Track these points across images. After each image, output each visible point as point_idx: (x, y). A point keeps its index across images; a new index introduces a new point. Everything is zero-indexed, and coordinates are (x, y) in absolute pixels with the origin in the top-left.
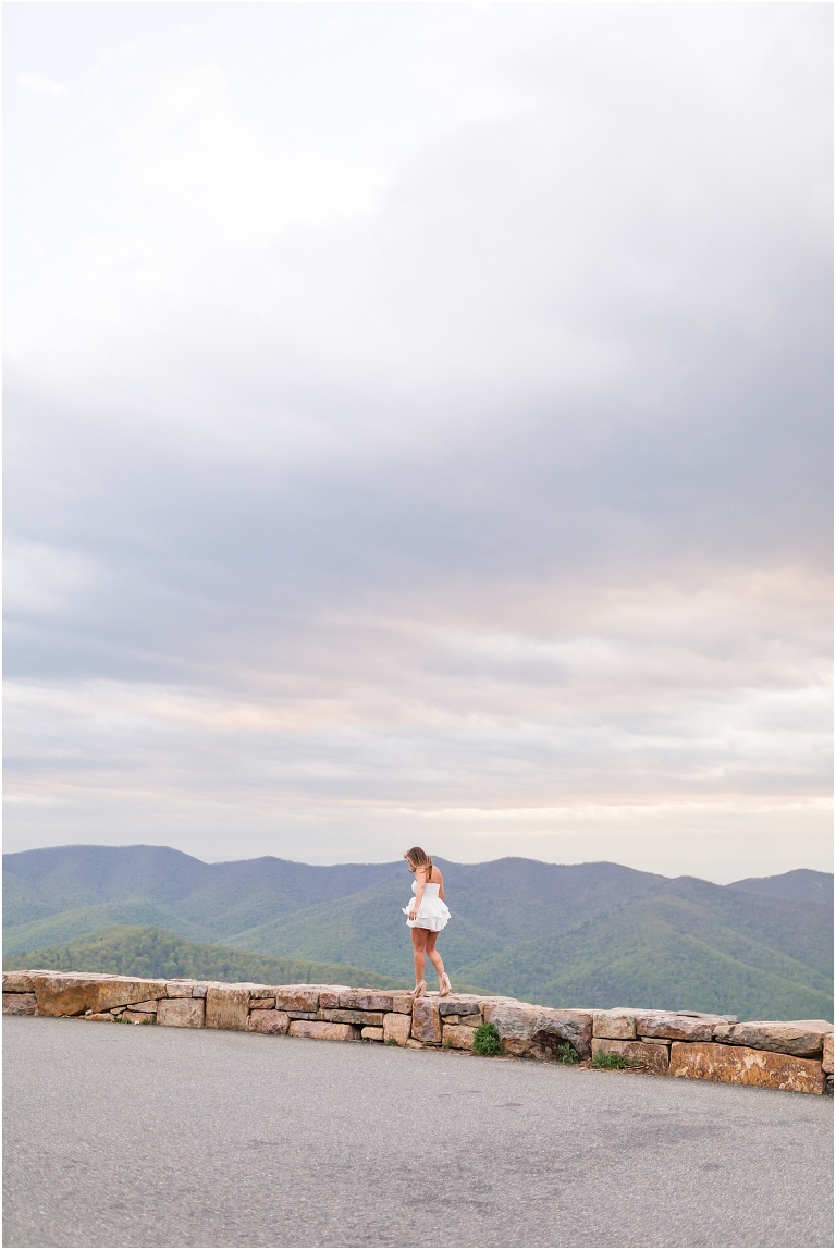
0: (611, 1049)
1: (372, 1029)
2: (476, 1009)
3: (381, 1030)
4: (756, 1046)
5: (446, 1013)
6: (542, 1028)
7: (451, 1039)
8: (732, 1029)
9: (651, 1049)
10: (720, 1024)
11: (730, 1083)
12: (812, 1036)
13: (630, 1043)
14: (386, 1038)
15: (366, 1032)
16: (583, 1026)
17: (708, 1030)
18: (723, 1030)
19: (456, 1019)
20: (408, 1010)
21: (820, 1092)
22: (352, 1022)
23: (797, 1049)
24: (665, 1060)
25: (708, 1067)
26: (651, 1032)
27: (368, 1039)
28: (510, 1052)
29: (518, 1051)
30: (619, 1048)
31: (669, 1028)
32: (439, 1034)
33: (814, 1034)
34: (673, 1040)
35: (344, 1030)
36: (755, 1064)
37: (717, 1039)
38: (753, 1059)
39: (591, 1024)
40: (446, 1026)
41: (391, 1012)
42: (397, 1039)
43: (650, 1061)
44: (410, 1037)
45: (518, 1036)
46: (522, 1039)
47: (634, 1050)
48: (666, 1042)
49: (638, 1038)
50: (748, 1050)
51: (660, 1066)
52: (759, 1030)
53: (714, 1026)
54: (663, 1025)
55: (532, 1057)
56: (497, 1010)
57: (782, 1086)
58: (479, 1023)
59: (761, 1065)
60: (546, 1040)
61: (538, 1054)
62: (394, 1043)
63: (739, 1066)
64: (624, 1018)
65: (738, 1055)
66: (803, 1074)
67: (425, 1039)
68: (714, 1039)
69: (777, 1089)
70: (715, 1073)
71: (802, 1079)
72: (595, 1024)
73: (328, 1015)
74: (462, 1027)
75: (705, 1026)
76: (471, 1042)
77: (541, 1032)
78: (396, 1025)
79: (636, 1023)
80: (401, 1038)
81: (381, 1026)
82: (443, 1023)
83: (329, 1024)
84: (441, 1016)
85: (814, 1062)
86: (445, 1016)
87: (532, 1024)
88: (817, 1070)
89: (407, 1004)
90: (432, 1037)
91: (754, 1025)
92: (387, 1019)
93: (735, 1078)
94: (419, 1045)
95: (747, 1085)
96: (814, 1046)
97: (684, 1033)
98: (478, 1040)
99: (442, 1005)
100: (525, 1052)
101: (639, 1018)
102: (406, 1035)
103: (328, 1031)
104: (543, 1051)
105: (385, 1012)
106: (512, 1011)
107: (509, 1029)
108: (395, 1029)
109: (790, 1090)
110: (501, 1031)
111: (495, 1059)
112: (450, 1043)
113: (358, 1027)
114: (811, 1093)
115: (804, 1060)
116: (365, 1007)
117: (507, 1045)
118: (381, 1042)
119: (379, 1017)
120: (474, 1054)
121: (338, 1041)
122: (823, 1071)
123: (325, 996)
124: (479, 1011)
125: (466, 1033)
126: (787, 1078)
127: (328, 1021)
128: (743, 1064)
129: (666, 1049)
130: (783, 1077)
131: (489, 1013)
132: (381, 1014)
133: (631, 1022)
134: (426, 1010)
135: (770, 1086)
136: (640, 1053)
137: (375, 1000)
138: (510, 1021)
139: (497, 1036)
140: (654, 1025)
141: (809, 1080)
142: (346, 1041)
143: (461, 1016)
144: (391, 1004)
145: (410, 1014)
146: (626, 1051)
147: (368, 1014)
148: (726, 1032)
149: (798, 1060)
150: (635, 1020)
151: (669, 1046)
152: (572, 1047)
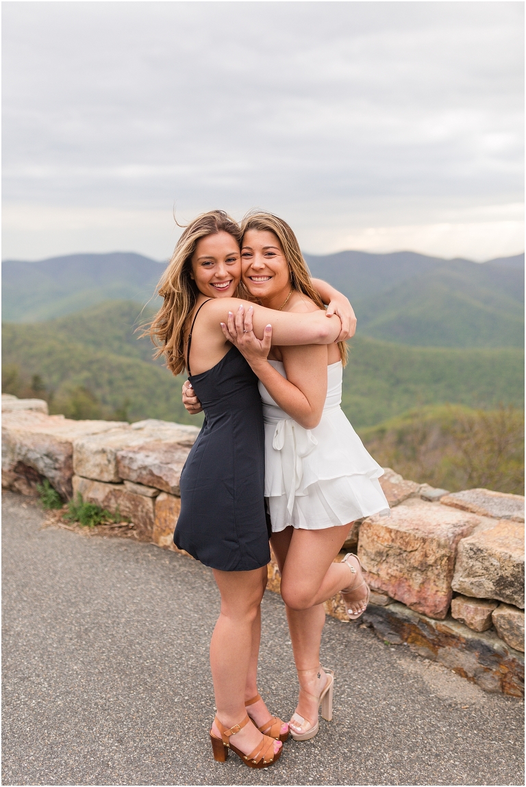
0: (91, 495)
6: (20, 458)
9: (135, 499)
13: (112, 487)
16: (62, 458)
24: (150, 519)
26: (134, 476)
30: (99, 493)
31: (151, 473)
34: (161, 491)
39: (71, 457)
43: (135, 516)
47: (116, 498)
48: (151, 492)
49: (121, 482)
51: (145, 524)
54: (145, 468)
55: (19, 492)
60: (30, 473)
61: (25, 489)
64: (103, 451)
72: (75, 457)
77: (20, 463)
79: (118, 462)
97: (167, 484)
101: (120, 454)
104: (29, 485)
129: (150, 503)
133: (112, 458)
136: (124, 504)
140: (135, 466)
146: (107, 499)
150: (116, 454)
151: (154, 498)
152: (51, 486)
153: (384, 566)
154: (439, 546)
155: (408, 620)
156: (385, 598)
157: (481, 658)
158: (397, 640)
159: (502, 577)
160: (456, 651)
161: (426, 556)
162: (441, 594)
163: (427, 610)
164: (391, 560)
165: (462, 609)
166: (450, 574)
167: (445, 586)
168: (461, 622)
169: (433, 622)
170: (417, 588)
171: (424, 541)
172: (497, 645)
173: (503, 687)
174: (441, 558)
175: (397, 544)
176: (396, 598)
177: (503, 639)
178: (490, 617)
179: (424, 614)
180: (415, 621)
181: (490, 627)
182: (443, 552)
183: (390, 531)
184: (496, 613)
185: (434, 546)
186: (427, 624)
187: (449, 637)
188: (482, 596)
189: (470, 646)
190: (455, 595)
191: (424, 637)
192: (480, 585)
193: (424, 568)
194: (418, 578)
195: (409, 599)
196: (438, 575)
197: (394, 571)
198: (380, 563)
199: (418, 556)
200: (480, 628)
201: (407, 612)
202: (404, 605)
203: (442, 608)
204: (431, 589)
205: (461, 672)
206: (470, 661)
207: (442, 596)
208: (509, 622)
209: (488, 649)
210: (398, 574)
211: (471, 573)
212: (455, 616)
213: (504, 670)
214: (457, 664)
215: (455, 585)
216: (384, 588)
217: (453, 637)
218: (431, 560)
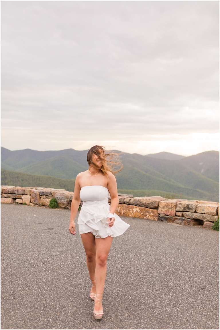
1: (19, 200)
2: (51, 193)
3: (21, 200)
4: (137, 205)
5: (42, 194)
7: (43, 203)
8: (130, 200)
10: (127, 198)
11: (128, 217)
12: (155, 202)
14: (23, 202)
15: (17, 201)
17: (123, 200)
18: (127, 200)
19: (45, 196)
20: (30, 194)
21: (157, 220)
22: (13, 198)
23: (150, 206)
25: (122, 212)
27: (18, 203)
28: (61, 207)
29: (63, 207)
32: (39, 201)
33: (156, 202)
35: (10, 200)
36: (137, 211)
37: (125, 203)
38: (136, 209)
40: (41, 199)
41: (25, 194)
42: (26, 203)
44: (30, 202)
45: (63, 202)
46: (64, 203)
50: (135, 206)
52: (139, 200)
53: (125, 199)
56: (57, 194)
57: (145, 218)
58: (52, 198)
59: (139, 211)
62: (25, 204)
63: (132, 211)
65: (131, 208)
66: (152, 214)
67: (35, 203)
68: (124, 203)
69: (143, 219)
70: (124, 214)
71: (151, 216)
73: (5, 195)
74: (46, 199)
75: (122, 199)
76: (49, 204)
78: (26, 199)
80: (28, 203)
81: (22, 199)
82: (41, 198)
83: (6, 198)
84: (40, 196)
85: (155, 210)
86: (41, 196)
87: (67, 198)
88: (156, 213)
89: (29, 192)
90: (37, 202)
91: (137, 198)
92: (24, 197)
93: (130, 215)
94: (33, 205)
95: (133, 218)
96: (156, 205)
98: (51, 203)
99: (40, 192)
100: (65, 207)
102: (29, 202)
103: (5, 201)
105: (23, 194)
106: (62, 194)
107: (60, 200)
108: (26, 200)
109: (147, 219)
110: (58, 200)
111: (56, 209)
112: (43, 204)
113: (15, 199)
114: (154, 220)
115: (152, 210)
116: (16, 193)
117: (60, 205)
118: (22, 203)
119: (21, 196)
120: (50, 208)
121: (8, 204)
122: (158, 213)
123: (4, 190)
124: (52, 194)
125: (47, 201)
126: (146, 215)
127: (5, 197)
128: (133, 211)
130: (145, 215)
131: (55, 195)
132: (21, 195)
134: (35, 194)
135: (141, 218)
137: (20, 191)
138: (61, 197)
139: (57, 202)
141: (153, 216)
142: (11, 203)
143: (46, 196)
144: (24, 192)
145: (30, 195)
147: (18, 195)
148: (128, 201)
149: (150, 209)
153: (164, 209)
154: (174, 204)
155: (168, 218)
156: (164, 215)
157: (181, 221)
158: (167, 221)
159: (184, 207)
160: (177, 221)
161: (172, 206)
162: (174, 212)
163: (172, 215)
164: (165, 208)
165: (178, 214)
166: (176, 209)
167: (175, 210)
168: (178, 216)
169: (173, 217)
170: (170, 211)
171: (171, 203)
172: (184, 218)
173: (185, 224)
174: (174, 206)
175: (167, 205)
176: (166, 214)
177: (185, 217)
178: (183, 214)
179: (171, 216)
180: (170, 217)
181: (183, 216)
182: (175, 205)
183: (165, 203)
184: (183, 213)
185: (173, 204)
186: (172, 217)
187: (176, 219)
188: (181, 210)
189: (179, 219)
190: (177, 211)
191: (171, 220)
192: (181, 209)
193: (171, 208)
194: (170, 210)
195: (168, 214)
196: (174, 209)
197: (166, 209)
198: (163, 209)
199: (170, 206)
200: (181, 216)
201: (168, 216)
202: (168, 215)
203: (174, 214)
204: (173, 211)
205: (178, 224)
206: (180, 221)
207: (175, 212)
208: (186, 214)
209: (183, 219)
210: (167, 210)
211: (179, 207)
212: (177, 215)
213: (185, 221)
214: (177, 223)
215: (177, 210)
216: (164, 213)
217: (177, 218)
218: (173, 206)
